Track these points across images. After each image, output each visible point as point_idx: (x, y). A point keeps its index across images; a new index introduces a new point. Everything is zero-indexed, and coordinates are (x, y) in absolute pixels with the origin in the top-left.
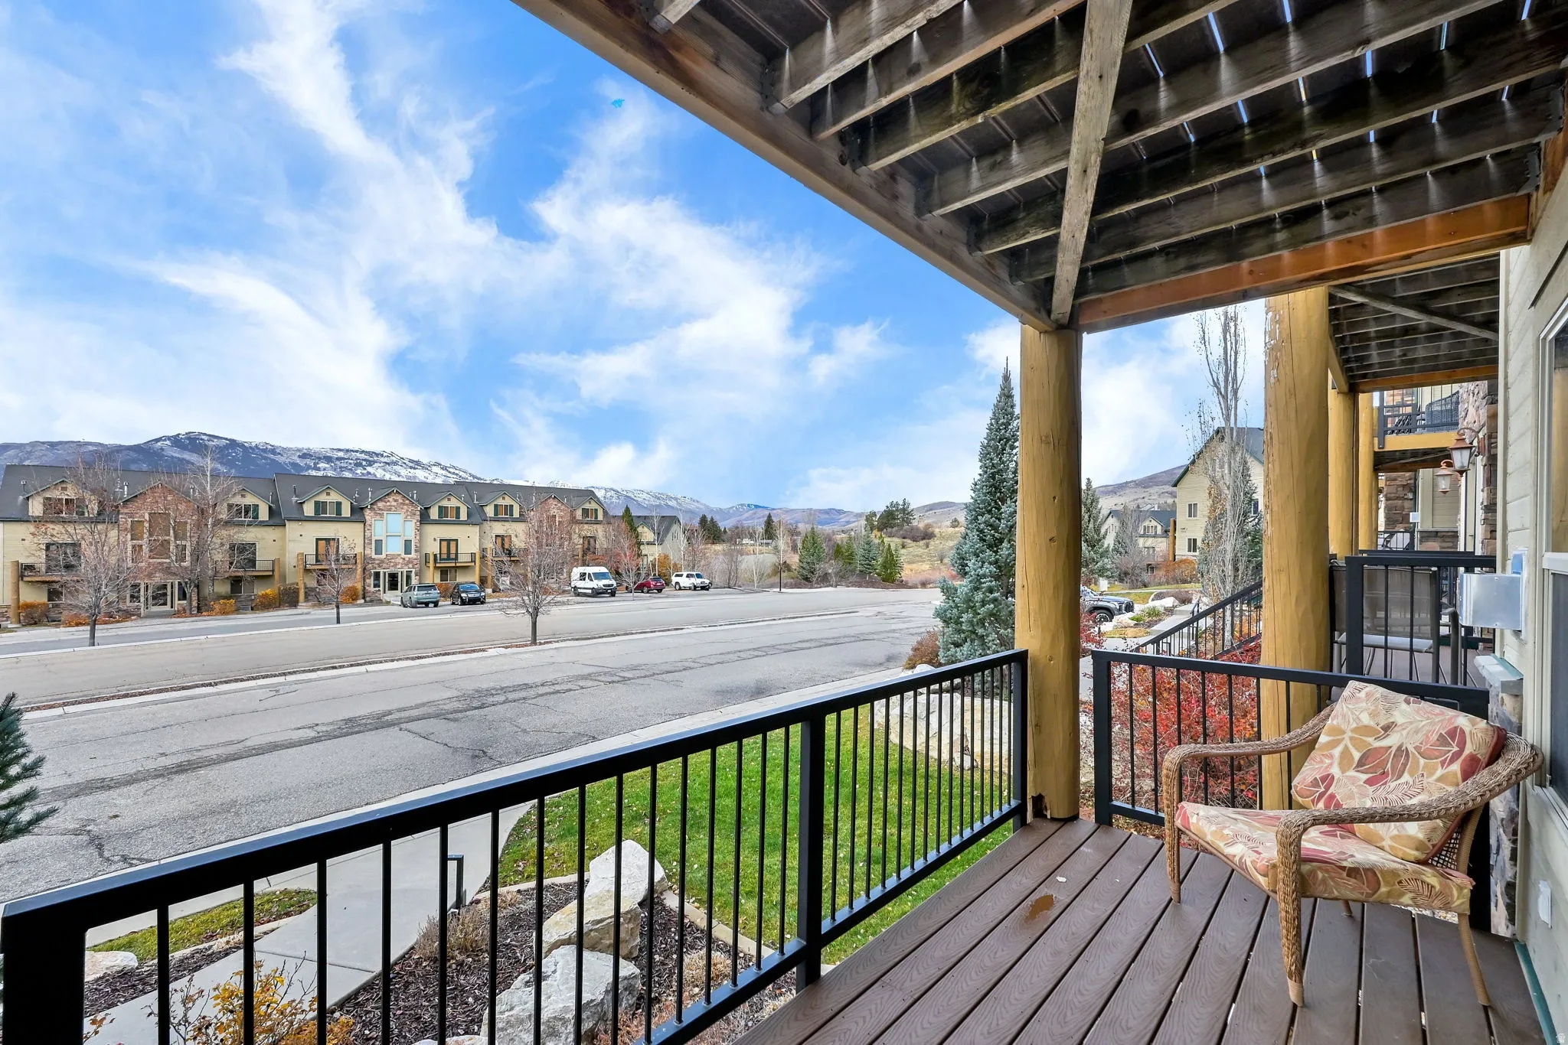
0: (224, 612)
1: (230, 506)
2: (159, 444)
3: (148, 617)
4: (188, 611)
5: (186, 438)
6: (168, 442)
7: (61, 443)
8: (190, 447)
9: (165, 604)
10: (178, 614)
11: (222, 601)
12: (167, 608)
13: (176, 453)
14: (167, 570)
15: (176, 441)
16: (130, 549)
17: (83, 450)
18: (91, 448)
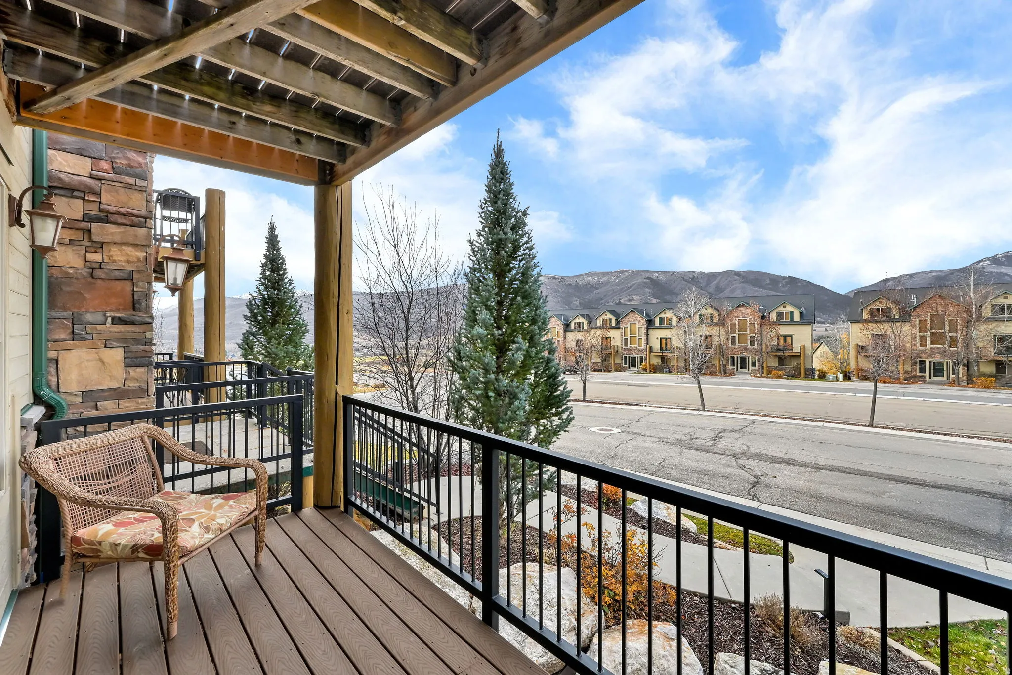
0: (986, 387)
1: (994, 306)
2: (981, 264)
3: (929, 383)
4: (956, 383)
5: (1003, 257)
6: (988, 262)
7: (915, 274)
8: (1006, 263)
9: (943, 376)
10: (950, 384)
11: (983, 378)
12: (944, 379)
13: (995, 269)
14: (943, 353)
15: (995, 260)
16: (918, 338)
17: (929, 275)
18: (934, 274)
